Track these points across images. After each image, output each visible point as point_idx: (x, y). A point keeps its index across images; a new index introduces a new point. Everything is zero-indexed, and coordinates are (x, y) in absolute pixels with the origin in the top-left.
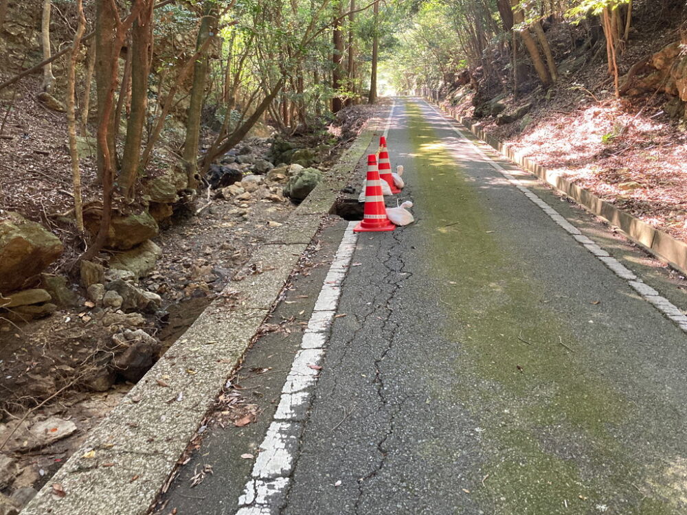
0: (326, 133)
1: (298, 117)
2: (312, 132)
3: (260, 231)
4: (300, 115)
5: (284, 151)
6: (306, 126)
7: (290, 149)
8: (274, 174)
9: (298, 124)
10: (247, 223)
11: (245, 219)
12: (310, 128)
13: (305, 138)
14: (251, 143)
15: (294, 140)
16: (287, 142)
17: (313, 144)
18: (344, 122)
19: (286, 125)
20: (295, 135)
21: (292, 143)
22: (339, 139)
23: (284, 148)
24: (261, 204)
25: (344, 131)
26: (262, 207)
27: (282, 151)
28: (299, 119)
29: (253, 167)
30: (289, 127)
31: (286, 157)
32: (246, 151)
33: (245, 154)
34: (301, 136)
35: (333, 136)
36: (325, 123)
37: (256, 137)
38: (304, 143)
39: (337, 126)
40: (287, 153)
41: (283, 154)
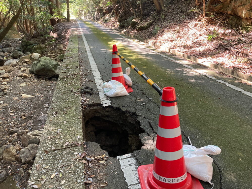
0: (49, 36)
1: (33, 28)
2: (42, 36)
3: (16, 102)
4: (35, 27)
5: (28, 46)
6: (38, 33)
7: (31, 44)
8: (23, 59)
9: (34, 31)
10: (7, 96)
11: (5, 94)
12: (41, 34)
13: (39, 39)
14: (10, 41)
15: (33, 40)
16: (29, 41)
17: (43, 42)
18: (58, 31)
19: (28, 32)
20: (33, 37)
21: (32, 41)
22: (57, 39)
23: (28, 44)
24: (16, 81)
25: (59, 35)
26: (17, 83)
27: (27, 46)
28: (34, 30)
29: (11, 55)
30: (29, 33)
31: (29, 48)
32: (8, 46)
33: (7, 47)
34: (37, 38)
35: (53, 38)
36: (48, 31)
37: (13, 38)
38: (39, 41)
39: (54, 33)
40: (30, 47)
41: (28, 47)
